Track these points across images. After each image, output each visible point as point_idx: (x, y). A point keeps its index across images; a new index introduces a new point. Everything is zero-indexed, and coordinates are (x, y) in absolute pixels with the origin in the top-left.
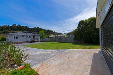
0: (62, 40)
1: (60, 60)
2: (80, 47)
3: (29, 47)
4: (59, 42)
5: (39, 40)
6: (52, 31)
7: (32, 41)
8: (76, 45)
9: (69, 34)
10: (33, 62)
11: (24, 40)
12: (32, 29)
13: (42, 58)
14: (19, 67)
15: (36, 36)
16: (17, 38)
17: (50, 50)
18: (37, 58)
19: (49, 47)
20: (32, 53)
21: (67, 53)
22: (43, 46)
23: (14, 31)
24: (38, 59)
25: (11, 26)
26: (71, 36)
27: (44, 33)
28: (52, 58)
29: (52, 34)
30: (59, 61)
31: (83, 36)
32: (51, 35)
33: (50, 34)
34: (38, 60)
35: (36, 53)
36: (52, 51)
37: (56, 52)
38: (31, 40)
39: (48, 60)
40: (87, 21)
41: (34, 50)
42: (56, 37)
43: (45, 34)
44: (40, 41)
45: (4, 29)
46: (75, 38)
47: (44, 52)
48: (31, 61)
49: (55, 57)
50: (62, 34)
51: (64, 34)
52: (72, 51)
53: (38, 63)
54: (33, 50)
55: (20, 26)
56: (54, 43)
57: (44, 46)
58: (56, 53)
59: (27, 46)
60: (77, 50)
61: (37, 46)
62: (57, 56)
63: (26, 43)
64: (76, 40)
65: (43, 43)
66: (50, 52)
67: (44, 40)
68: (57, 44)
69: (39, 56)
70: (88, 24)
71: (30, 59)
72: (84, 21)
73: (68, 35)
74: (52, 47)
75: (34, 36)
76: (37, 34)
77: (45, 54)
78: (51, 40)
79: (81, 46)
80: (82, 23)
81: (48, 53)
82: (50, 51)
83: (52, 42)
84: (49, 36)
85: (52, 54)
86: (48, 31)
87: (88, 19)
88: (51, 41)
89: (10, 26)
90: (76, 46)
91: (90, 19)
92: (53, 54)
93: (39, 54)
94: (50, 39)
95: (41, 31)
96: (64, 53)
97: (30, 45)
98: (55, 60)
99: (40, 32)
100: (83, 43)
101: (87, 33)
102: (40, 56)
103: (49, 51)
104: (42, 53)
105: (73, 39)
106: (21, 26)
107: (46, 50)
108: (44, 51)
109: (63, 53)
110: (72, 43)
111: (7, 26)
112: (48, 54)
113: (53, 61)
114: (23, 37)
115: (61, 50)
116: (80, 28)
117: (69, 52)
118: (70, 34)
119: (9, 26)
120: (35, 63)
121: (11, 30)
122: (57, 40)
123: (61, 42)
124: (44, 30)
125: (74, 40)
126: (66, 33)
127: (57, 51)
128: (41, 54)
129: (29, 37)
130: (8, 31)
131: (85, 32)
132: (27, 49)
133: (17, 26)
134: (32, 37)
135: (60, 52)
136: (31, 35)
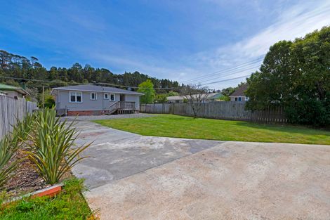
0: (206, 110)
1: (191, 179)
2: (270, 137)
3: (105, 125)
4: (195, 116)
5: (138, 108)
6: (176, 83)
7: (117, 111)
8: (252, 127)
9: (228, 92)
10: (97, 174)
11: (98, 105)
12: (119, 77)
13: (130, 162)
14: (49, 188)
15: (129, 95)
16: (79, 99)
17: (164, 139)
18: (115, 161)
19: (163, 128)
20: (106, 145)
21: (220, 154)
22: (144, 125)
23: (76, 83)
24: (117, 164)
25: (69, 70)
26: (236, 99)
27: (152, 88)
28: (164, 167)
29: (175, 93)
30: (187, 181)
31: (280, 100)
32: (174, 95)
33: (168, 92)
34: (115, 168)
35: (116, 145)
36: (167, 143)
37: (182, 147)
38: (115, 107)
39: (150, 172)
40: (301, 44)
41: (114, 137)
42: (185, 101)
43: (156, 91)
44: (140, 112)
45: (55, 79)
46: (249, 106)
47: (143, 145)
48: (94, 169)
49: (173, 163)
50: (207, 93)
51: (214, 92)
52: (239, 146)
53: (112, 178)
54: (114, 134)
55: (90, 69)
56: (180, 119)
57: (148, 125)
58: (180, 150)
59: (102, 123)
60: (258, 146)
61: (128, 125)
62: (181, 160)
63: (102, 114)
64: (253, 112)
65: (147, 118)
66: (161, 145)
67: (152, 110)
68: (188, 122)
69: (122, 156)
70: (308, 52)
71: (92, 164)
72: (290, 42)
73: (225, 94)
74: (171, 129)
75: (122, 97)
76: (133, 90)
77: (143, 150)
78: (170, 109)
79: (272, 132)
80: (282, 51)
81: (156, 146)
82: (162, 143)
83: (173, 114)
84: (165, 98)
85: (165, 152)
86: (165, 83)
87: (309, 36)
88: (171, 111)
89: (67, 69)
90: (252, 133)
91: (314, 34)
92: (170, 154)
93: (126, 149)
94: (167, 107)
95: (144, 83)
96: (210, 154)
97: (109, 121)
98: (174, 177)
99: (141, 86)
100: (280, 123)
101: (299, 89)
102: (128, 155)
103: (158, 142)
104: (136, 145)
105: (242, 109)
106: (93, 69)
107: (151, 137)
108: (142, 142)
109: (205, 151)
110: (238, 120)
111: (60, 68)
112: (153, 150)
113: (165, 181)
114: (93, 97)
115: (198, 142)
116: (269, 71)
117: (228, 152)
118: (231, 94)
119: (64, 69)
120: (103, 178)
121: (70, 80)
122: (189, 109)
123: (200, 117)
124: (153, 80)
125: (245, 110)
126: (219, 91)
127: (186, 142)
128: (132, 149)
129: (109, 97)
130: (61, 82)
131: (291, 85)
132: (97, 131)
133: (83, 68)
134: (117, 99)
135: (194, 149)
136: (116, 94)
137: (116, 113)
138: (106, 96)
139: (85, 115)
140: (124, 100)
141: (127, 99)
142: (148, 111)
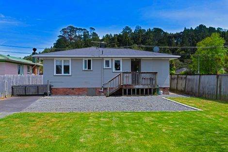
11: (93, 79)
15: (148, 59)
44: (172, 90)
55: (141, 31)
63: (99, 94)
67: (195, 89)
75: (136, 64)
129: (112, 65)
133: (133, 31)
134: (126, 67)
136: (124, 59)
137: (119, 92)
138: (107, 62)
139: (74, 94)
140: (139, 69)
141: (144, 68)
142: (188, 89)
